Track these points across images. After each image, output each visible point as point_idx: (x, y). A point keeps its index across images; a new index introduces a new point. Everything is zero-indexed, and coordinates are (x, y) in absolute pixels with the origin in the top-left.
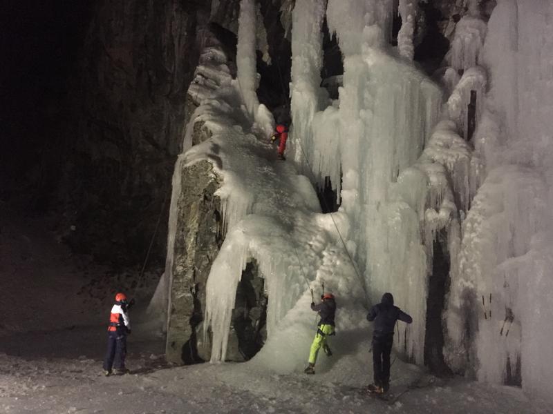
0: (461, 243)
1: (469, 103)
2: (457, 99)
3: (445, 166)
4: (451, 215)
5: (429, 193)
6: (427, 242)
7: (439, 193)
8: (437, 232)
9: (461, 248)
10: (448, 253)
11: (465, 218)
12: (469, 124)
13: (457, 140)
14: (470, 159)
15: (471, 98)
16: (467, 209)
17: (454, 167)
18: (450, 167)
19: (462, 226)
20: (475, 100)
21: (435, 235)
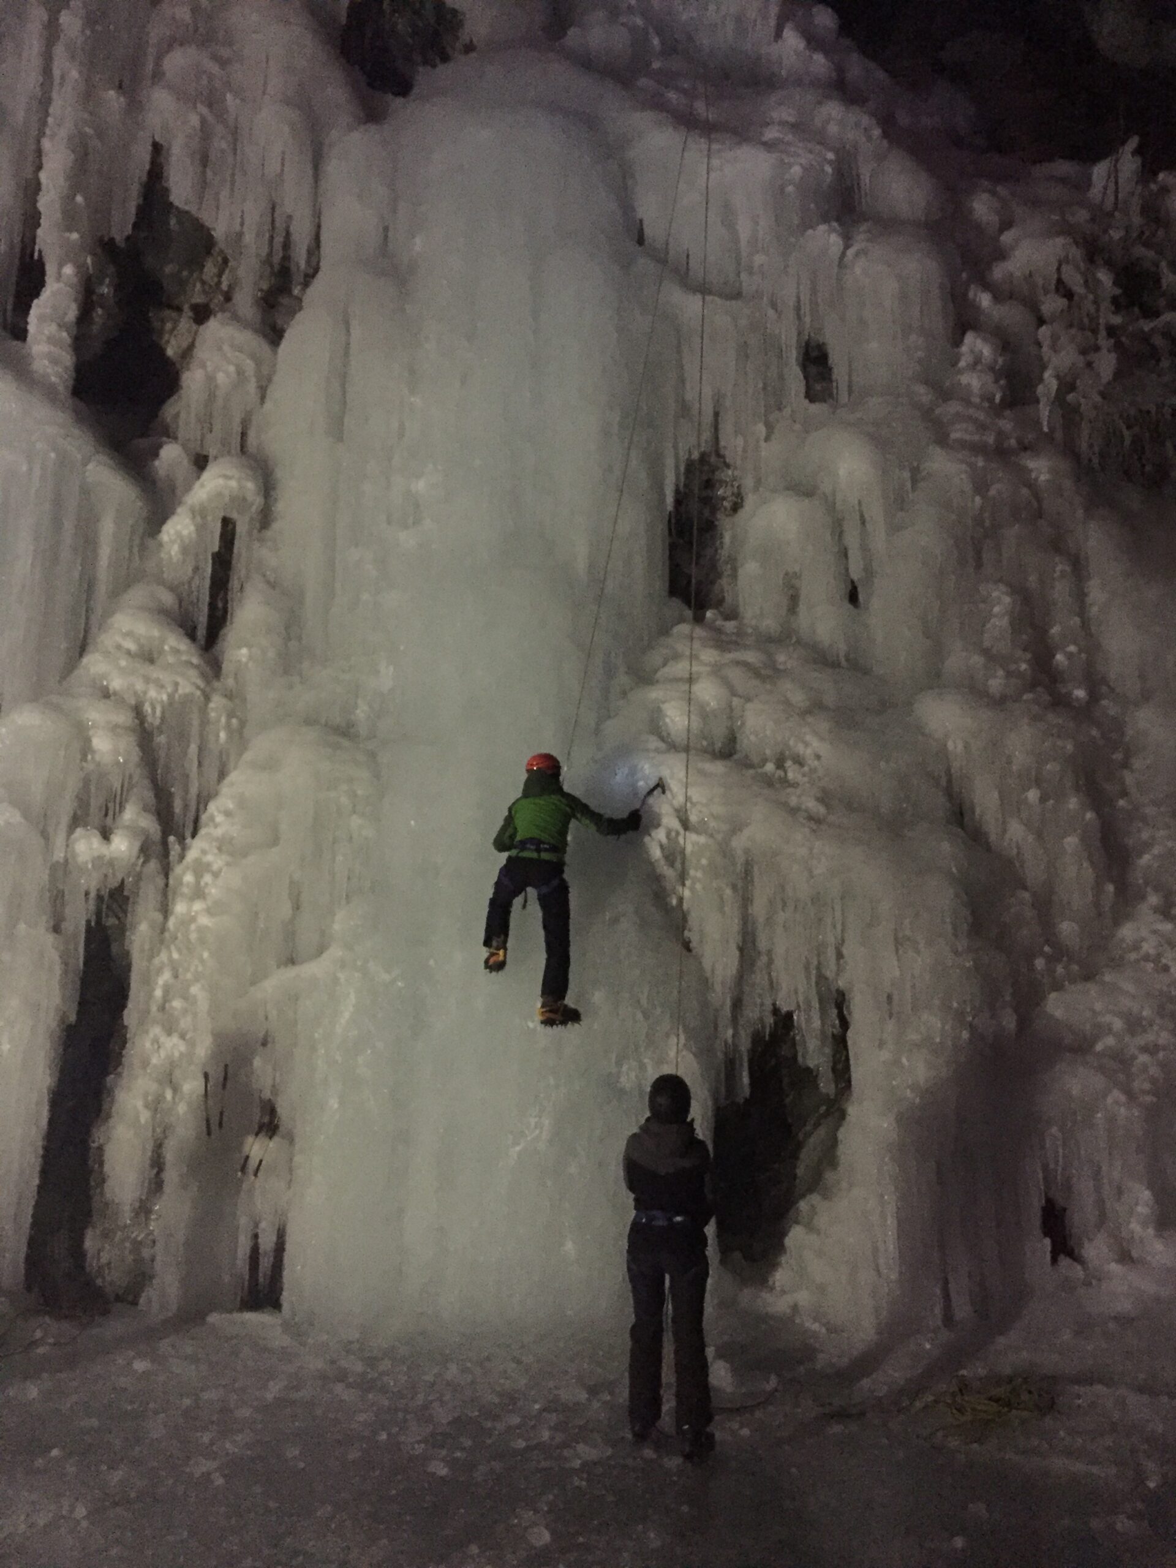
0: (163, 929)
1: (216, 549)
2: (185, 532)
3: (138, 711)
4: (145, 850)
5: (86, 782)
6: (68, 926)
7: (117, 785)
8: (100, 898)
9: (162, 942)
10: (127, 955)
11: (182, 857)
12: (212, 606)
13: (175, 643)
14: (207, 698)
15: (222, 536)
16: (188, 834)
17: (163, 718)
18: (153, 717)
19: (171, 881)
20: (232, 543)
21: (92, 905)
